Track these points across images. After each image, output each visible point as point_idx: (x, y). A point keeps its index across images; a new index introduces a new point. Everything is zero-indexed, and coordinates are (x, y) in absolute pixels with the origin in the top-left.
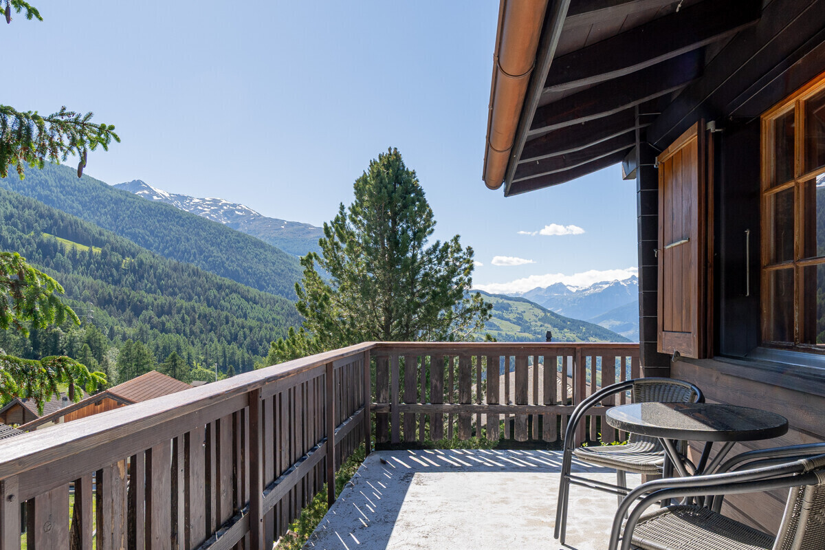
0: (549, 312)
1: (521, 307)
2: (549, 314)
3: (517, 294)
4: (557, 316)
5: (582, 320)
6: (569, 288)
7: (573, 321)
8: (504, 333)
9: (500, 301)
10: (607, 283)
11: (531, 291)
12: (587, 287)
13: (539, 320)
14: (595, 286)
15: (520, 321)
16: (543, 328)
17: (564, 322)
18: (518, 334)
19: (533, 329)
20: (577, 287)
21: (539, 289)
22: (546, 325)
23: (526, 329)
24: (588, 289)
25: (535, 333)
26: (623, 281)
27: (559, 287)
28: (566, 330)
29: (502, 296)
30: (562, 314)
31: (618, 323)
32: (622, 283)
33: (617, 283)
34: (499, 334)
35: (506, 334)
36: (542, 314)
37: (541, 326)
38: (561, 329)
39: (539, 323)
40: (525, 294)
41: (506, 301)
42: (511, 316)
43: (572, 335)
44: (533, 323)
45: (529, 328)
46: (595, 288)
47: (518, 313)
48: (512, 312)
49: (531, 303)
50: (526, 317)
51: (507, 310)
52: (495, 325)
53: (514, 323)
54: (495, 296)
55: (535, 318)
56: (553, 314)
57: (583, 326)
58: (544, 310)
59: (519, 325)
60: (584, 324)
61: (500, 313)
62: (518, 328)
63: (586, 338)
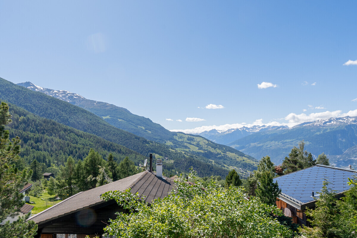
0: (210, 141)
1: (198, 139)
2: (210, 142)
3: (197, 133)
4: (213, 143)
5: (224, 145)
6: (218, 131)
7: (220, 145)
8: (191, 150)
9: (190, 137)
10: (233, 129)
11: (203, 132)
12: (225, 131)
13: (206, 144)
14: (229, 130)
15: (198, 145)
16: (208, 148)
17: (216, 145)
18: (197, 150)
19: (203, 148)
20: (222, 131)
21: (206, 132)
22: (209, 147)
23: (201, 148)
24: (226, 132)
25: (204, 150)
26: (240, 128)
27: (214, 131)
28: (217, 149)
29: (190, 135)
30: (216, 142)
31: (238, 146)
32: (239, 129)
33: (237, 129)
34: (189, 151)
35: (192, 151)
36: (207, 142)
37: (207, 147)
38: (215, 148)
39: (206, 146)
40: (200, 134)
41: (192, 137)
42: (195, 143)
43: (220, 151)
44: (204, 146)
45: (202, 148)
46: (229, 131)
47: (197, 142)
48: (194, 141)
49: (203, 138)
50: (201, 143)
51: (193, 140)
52: (188, 147)
53: (196, 146)
54: (188, 134)
55: (204, 144)
56: (212, 142)
57: (224, 147)
58: (208, 140)
59: (198, 147)
60: (224, 146)
61: (190, 142)
62: (197, 148)
63: (225, 152)
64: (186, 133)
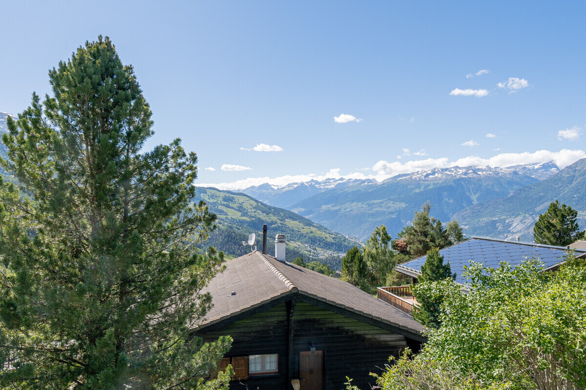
0: (260, 202)
1: (241, 199)
2: (260, 204)
3: (239, 190)
4: (265, 205)
5: (281, 208)
6: (272, 186)
7: (275, 209)
8: (229, 217)
9: (227, 195)
10: (296, 184)
11: (248, 188)
12: (284, 186)
13: (253, 208)
14: (289, 185)
15: (240, 209)
16: (256, 213)
17: (270, 209)
18: (239, 217)
19: (249, 214)
20: (278, 186)
21: (253, 187)
22: (258, 211)
23: (245, 214)
24: (284, 188)
25: (251, 217)
26: (306, 183)
27: (266, 186)
28: (270, 215)
29: (228, 192)
30: (268, 204)
31: (303, 210)
32: (305, 184)
33: (302, 184)
34: (227, 218)
35: (231, 218)
36: (255, 204)
37: (255, 212)
38: (268, 214)
39: (253, 210)
40: (244, 190)
41: (231, 195)
42: (235, 206)
43: (275, 218)
44: (249, 210)
45: (247, 213)
46: (289, 187)
47: (239, 204)
48: (235, 202)
49: (248, 197)
50: (245, 206)
51: (232, 201)
52: (224, 212)
53: (237, 210)
54: (224, 191)
55: (250, 207)
56: (262, 204)
57: (281, 212)
58: (256, 201)
59: (240, 211)
60: (282, 210)
61: (228, 203)
62: (240, 214)
63: (284, 219)
64: (221, 190)
